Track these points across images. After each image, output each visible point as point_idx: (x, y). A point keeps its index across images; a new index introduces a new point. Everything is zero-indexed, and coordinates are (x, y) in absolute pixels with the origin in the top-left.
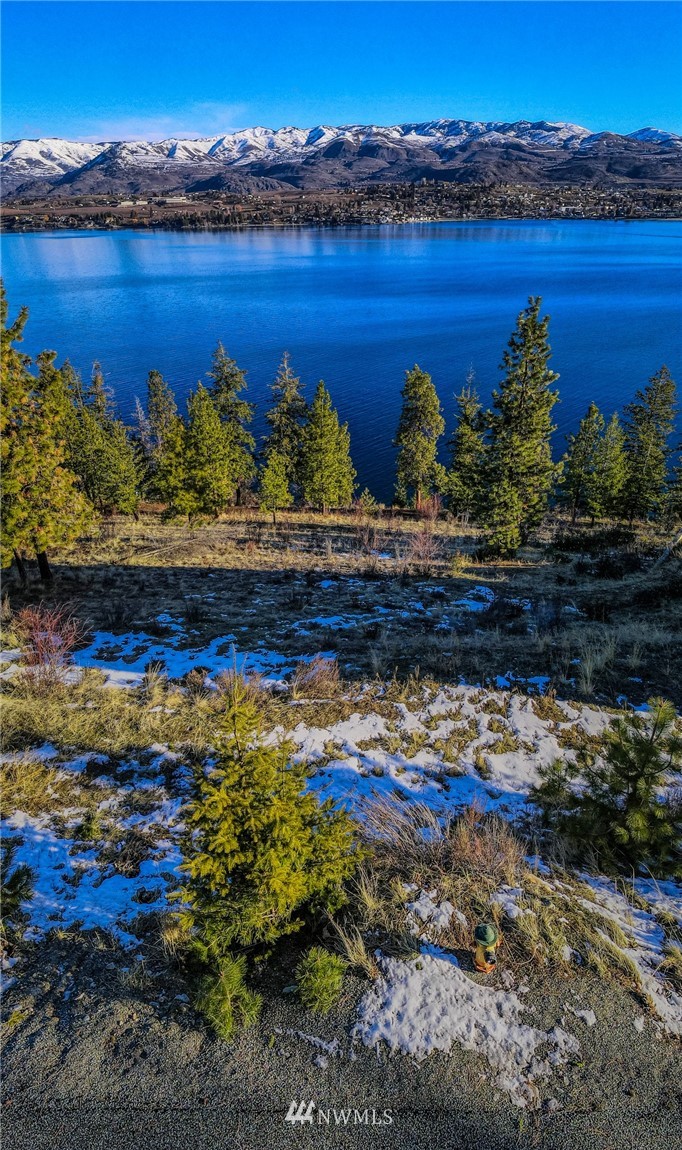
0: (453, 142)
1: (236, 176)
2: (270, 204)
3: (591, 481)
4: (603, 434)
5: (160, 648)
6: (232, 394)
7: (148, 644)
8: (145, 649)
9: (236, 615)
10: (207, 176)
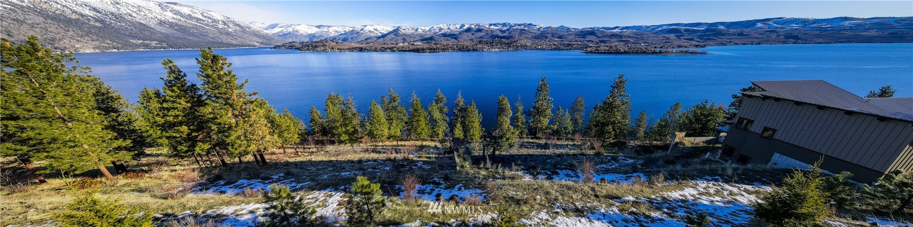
0: (505, 28)
1: (437, 37)
2: (448, 45)
3: (562, 130)
4: (564, 116)
5: (439, 189)
6: (442, 104)
7: (434, 188)
8: (434, 190)
9: (459, 177)
10: (428, 37)
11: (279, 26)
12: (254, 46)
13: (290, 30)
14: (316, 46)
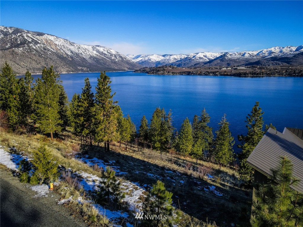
1: (265, 61)
2: (276, 69)
10: (255, 61)
11: (141, 56)
12: (125, 70)
13: (147, 59)
14: (158, 71)
